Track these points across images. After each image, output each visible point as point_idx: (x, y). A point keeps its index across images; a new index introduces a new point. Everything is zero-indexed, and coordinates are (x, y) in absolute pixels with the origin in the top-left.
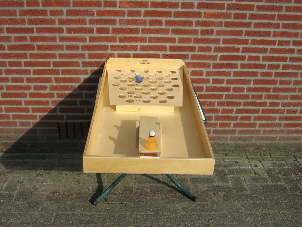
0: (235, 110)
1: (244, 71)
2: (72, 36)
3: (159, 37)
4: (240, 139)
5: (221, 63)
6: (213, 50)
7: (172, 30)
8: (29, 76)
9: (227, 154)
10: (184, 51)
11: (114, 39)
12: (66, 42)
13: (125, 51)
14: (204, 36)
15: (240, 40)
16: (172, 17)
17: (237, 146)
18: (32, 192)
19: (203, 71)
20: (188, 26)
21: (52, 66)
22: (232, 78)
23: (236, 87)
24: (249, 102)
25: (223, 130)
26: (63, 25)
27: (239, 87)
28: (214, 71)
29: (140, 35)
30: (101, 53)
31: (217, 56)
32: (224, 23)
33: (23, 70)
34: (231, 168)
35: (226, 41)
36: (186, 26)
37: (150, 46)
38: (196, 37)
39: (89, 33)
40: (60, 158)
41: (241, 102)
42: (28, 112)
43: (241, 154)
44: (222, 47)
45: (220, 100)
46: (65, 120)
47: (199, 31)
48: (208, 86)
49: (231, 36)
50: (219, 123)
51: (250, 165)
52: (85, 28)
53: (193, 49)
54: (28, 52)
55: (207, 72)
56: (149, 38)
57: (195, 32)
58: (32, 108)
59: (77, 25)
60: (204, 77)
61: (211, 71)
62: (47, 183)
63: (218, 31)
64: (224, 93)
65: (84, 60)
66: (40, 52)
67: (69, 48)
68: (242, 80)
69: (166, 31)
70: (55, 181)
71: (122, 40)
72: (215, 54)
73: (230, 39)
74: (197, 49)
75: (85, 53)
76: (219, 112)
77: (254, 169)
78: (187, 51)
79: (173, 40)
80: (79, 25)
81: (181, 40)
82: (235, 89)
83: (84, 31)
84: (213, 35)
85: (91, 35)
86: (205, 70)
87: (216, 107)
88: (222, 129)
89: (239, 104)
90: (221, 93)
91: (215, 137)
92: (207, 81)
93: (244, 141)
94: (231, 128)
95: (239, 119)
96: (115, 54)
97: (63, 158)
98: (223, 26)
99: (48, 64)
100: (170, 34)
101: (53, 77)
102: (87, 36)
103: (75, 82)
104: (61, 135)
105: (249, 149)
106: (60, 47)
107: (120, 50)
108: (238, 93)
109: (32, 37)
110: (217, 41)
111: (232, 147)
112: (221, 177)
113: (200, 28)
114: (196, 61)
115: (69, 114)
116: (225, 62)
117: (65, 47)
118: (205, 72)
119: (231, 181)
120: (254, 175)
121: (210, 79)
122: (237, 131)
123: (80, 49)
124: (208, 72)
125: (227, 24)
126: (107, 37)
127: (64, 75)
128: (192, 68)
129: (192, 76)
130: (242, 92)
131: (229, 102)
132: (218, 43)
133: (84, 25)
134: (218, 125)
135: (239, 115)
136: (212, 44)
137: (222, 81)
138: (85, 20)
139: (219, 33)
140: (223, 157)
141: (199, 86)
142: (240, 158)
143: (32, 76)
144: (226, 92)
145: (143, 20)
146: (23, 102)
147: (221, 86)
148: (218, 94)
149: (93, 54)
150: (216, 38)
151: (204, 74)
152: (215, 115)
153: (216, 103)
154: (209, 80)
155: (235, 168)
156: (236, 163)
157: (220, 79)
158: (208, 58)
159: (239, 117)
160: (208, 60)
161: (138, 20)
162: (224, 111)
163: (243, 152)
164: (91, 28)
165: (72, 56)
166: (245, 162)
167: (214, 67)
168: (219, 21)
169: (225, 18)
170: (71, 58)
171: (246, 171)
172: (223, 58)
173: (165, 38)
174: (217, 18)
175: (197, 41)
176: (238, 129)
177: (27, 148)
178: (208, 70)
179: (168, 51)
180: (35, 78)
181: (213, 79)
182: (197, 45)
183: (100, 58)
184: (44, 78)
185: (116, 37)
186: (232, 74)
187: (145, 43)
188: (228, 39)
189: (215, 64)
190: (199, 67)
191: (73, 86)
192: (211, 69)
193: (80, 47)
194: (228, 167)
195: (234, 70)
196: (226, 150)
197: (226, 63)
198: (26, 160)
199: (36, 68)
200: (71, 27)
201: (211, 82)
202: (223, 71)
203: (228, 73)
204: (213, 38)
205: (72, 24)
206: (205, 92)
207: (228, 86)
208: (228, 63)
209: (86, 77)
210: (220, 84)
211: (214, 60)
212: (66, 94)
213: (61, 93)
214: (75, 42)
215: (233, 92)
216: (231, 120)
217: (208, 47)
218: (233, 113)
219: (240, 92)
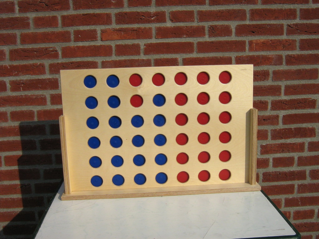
0: (316, 211)
2: (21, 96)
5: (286, 129)
6: (269, 106)
12: (11, 106)
16: (195, 53)
22: (306, 154)
23: (315, 170)
26: (4, 76)
28: (275, 145)
31: (277, 117)
32: (284, 58)
35: (292, 90)
39: (51, 89)
44: (286, 101)
45: (290, 196)
48: (267, 173)
49: (298, 80)
52: (43, 79)
59: (30, 76)
61: (269, 145)
63: (275, 73)
64: (296, 183)
65: (43, 138)
67: (16, 116)
72: (274, 113)
73: (298, 86)
75: (44, 125)
80: (32, 75)
82: (314, 175)
83: (41, 86)
84: (268, 79)
85: (54, 92)
90: (290, 183)
98: (284, 63)
102: (48, 93)
103: (29, 179)
110: (275, 90)
116: (293, 126)
117: (9, 115)
123: (36, 118)
124: (263, 146)
125: (291, 60)
127: (10, 166)
131: (305, 198)
132: (277, 93)
133: (41, 74)
136: (267, 95)
137: (289, 162)
138: (42, 66)
139: (278, 75)
144: (298, 180)
145: (143, 60)
147: (289, 170)
148: (284, 185)
150: (273, 86)
153: (283, 201)
154: (267, 160)
157: (286, 158)
158: (263, 121)
160: (263, 124)
161: (136, 60)
162: (298, 215)
164: (54, 79)
167: (274, 137)
168: (277, 55)
169: (285, 50)
172: (288, 119)
174: (273, 50)
178: (264, 143)
181: (274, 159)
186: (306, 146)
188: (294, 85)
189: (275, 131)
191: (25, 186)
192: (269, 141)
193: (36, 113)
195: (309, 140)
197: (295, 128)
200: (19, 80)
201: (271, 164)
202: (291, 144)
203: (300, 146)
204: (267, 85)
205: (20, 73)
206: (262, 182)
207: (302, 169)
208: (298, 128)
209: (48, 168)
210: (288, 168)
211: (272, 124)
212: (14, 199)
213: (6, 198)
214: (26, 105)
215: (311, 179)
216: (312, 231)
217: (261, 102)
218: (314, 218)
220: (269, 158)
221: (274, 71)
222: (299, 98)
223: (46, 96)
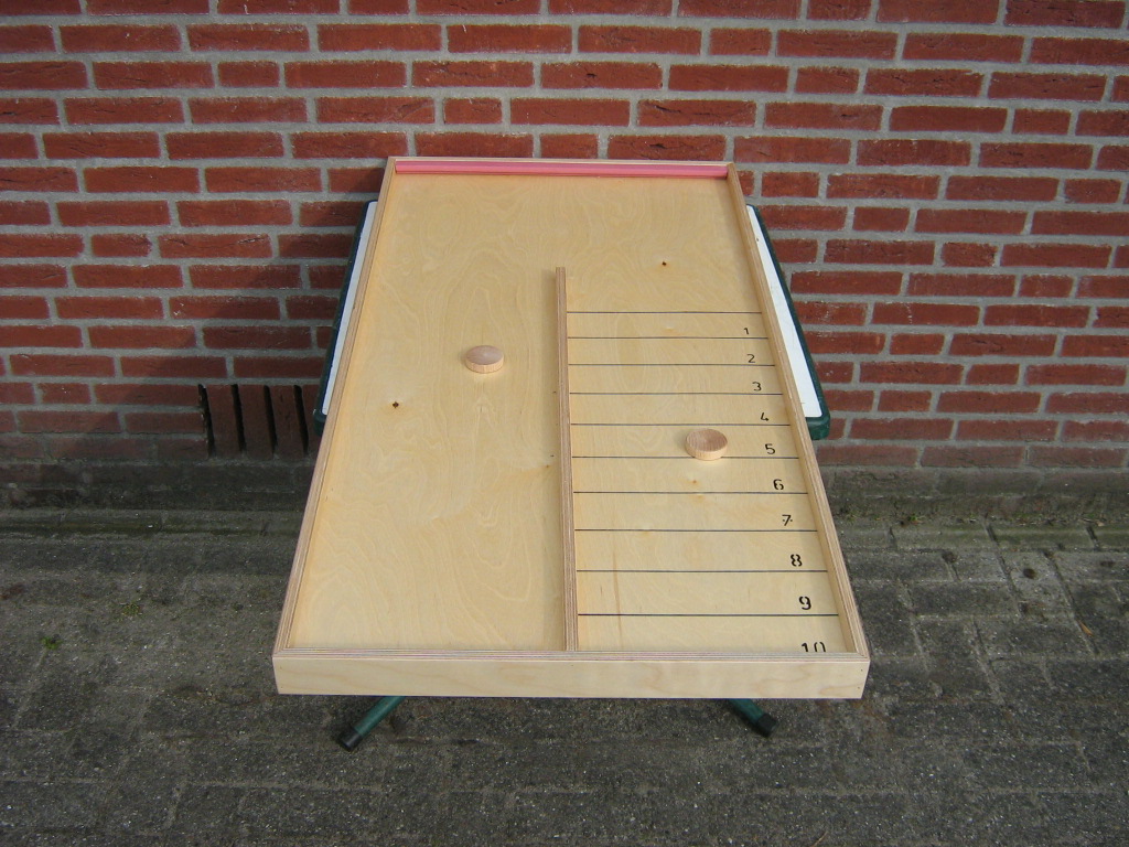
0: (949, 338)
1: (996, 175)
2: (246, 25)
3: (625, 29)
4: (964, 457)
5: (897, 141)
6: (862, 83)
8: (68, 197)
9: (909, 519)
10: (735, 87)
11: (426, 38)
12: (221, 48)
13: (475, 89)
14: (823, 21)
15: (982, 39)
17: (951, 486)
18: (92, 686)
19: (815, 175)
21: (164, 152)
22: (940, 203)
23: (958, 244)
24: (1010, 307)
25: (896, 422)
27: (971, 245)
28: (864, 177)
29: (543, 19)
30: (373, 99)
31: (878, 110)
33: (41, 170)
34: (923, 582)
35: (924, 46)
37: (584, 66)
38: (787, 25)
39: (319, 12)
40: (216, 532)
41: (978, 309)
42: (77, 343)
43: (967, 520)
44: (904, 72)
45: (889, 300)
46: (231, 378)
48: (837, 241)
49: (944, 22)
50: (877, 394)
51: (1004, 568)
53: (773, 80)
54: (59, 96)
55: (832, 179)
56: (583, 30)
58: (89, 329)
60: (821, 200)
61: (851, 176)
62: (155, 644)
63: (885, 1)
64: (907, 270)
65: (299, 129)
66: (111, 94)
67: (232, 74)
68: (984, 213)
69: (657, 2)
70: (189, 638)
71: (461, 39)
72: (872, 100)
73: (941, 38)
74: (793, 79)
75: (302, 99)
76: (881, 347)
77: (1022, 588)
78: (749, 89)
79: (686, 41)
81: (724, 42)
82: (954, 254)
83: (294, 3)
84: (865, 17)
85: (326, 20)
86: (824, 171)
87: (868, 327)
88: (890, 416)
89: (968, 315)
90: (891, 268)
91: (858, 448)
92: (833, 219)
93: (981, 466)
94: (932, 413)
95: (964, 378)
96: (432, 101)
97: (226, 532)
99: (147, 146)
100: (674, 14)
101: (172, 199)
102: (311, 23)
103: (266, 223)
104: (216, 436)
105: (1001, 500)
106: (196, 74)
107: (457, 83)
108: (966, 271)
109: (73, 28)
110: (881, 45)
111: (929, 488)
112: (882, 622)
114: (788, 131)
115: (247, 353)
116: (914, 136)
117: (215, 71)
118: (826, 177)
119: (923, 642)
120: (1018, 615)
122: (955, 427)
123: (282, 81)
124: (837, 178)
126: (397, 28)
127: (219, 191)
128: (768, 162)
129: (769, 196)
130: (983, 266)
131: (925, 306)
132: (885, 53)
134: (876, 401)
135: (967, 362)
136: (858, 56)
137: (896, 220)
139: (892, 8)
140: (891, 533)
141: (798, 240)
142: (962, 536)
143: (83, 196)
144: (913, 263)
146: (51, 305)
147: (892, 239)
148: (877, 273)
149: (337, 100)
150: (876, 34)
151: (820, 187)
152: (865, 360)
153: (871, 309)
154: (840, 212)
155: (941, 581)
156: (947, 560)
157: (888, 210)
158: (841, 119)
159: (967, 368)
160: (840, 126)
162: (902, 343)
163: (975, 510)
165: (247, 111)
166: (982, 554)
167: (864, 159)
170: (246, 121)
171: (986, 599)
172: (903, 118)
173: (652, 31)
175: (792, 43)
176: (956, 418)
177: (81, 490)
178: (839, 171)
179: (665, 88)
180: (96, 203)
181: (859, 211)
182: (794, 64)
183: (369, 121)
184: (133, 203)
185: (437, 28)
186: (943, 186)
187: (563, 55)
188: (931, 34)
189: (868, 143)
190: (798, 159)
191: (257, 239)
192: (852, 168)
193: (282, 70)
194: (909, 576)
195: (951, 171)
196: (905, 502)
197: (919, 142)
198: (74, 540)
199: (99, 163)
201: (850, 221)
202: (905, 177)
203: (926, 184)
204: (862, 30)
206: (822, 262)
207: (925, 239)
208: (927, 141)
209: (311, 201)
210: (890, 233)
211: (864, 126)
212: (228, 269)
213: (209, 267)
214: (258, 49)
215: (943, 264)
216: (932, 383)
217: (841, 73)
218: (941, 353)
219: (973, 265)
220: (846, 208)
222: (938, 67)
223: (308, 29)
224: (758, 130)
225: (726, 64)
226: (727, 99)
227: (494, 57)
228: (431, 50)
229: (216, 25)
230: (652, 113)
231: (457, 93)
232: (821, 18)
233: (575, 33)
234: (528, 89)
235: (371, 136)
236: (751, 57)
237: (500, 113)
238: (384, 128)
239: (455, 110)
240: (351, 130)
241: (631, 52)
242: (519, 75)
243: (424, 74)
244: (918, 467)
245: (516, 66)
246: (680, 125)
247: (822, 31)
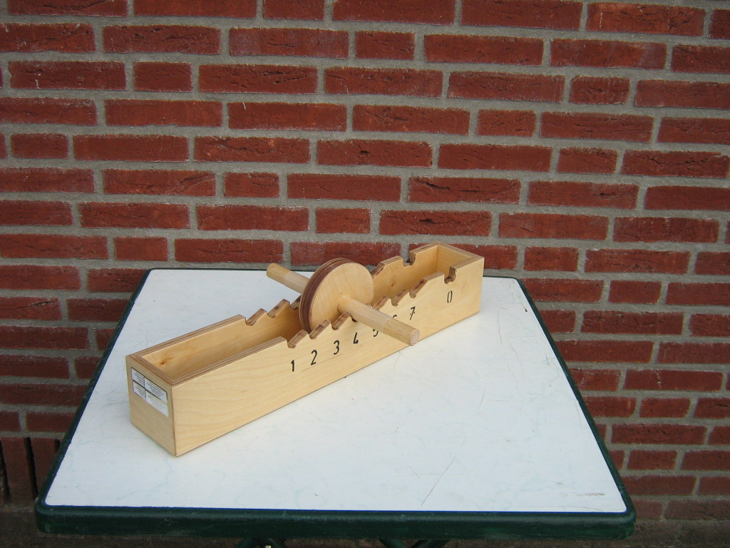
0: (694, 402)
2: (37, 99)
3: (397, 108)
4: (705, 511)
5: (651, 219)
6: (619, 164)
7: (455, 78)
10: (501, 166)
11: (208, 115)
12: (14, 121)
13: (254, 164)
14: (585, 105)
16: (455, 24)
17: (692, 536)
19: (574, 250)
20: (521, 62)
22: (690, 278)
23: (705, 316)
25: (644, 479)
27: (717, 316)
28: (620, 252)
29: (320, 98)
30: (156, 172)
31: (634, 189)
32: (669, 52)
35: (678, 129)
36: (512, 62)
37: (358, 143)
38: (550, 108)
39: (107, 88)
41: (720, 375)
44: (659, 154)
45: (640, 367)
46: (24, 432)
47: (568, 85)
48: (593, 312)
49: (696, 107)
50: (627, 453)
52: (88, 63)
53: (537, 159)
55: (590, 254)
56: (357, 109)
57: (550, 89)
59: (57, 53)
60: (580, 274)
61: (608, 251)
63: (642, 86)
64: (658, 340)
65: (86, 199)
67: (24, 146)
69: (428, 83)
71: (241, 116)
72: (628, 180)
73: (693, 122)
74: (555, 158)
75: (90, 170)
76: (632, 411)
78: (514, 168)
79: (456, 121)
80: (62, 51)
81: (491, 123)
82: (700, 325)
83: (83, 79)
84: (623, 101)
85: (113, 95)
86: (582, 247)
87: (620, 393)
88: (638, 474)
89: (712, 381)
90: (642, 338)
93: (720, 518)
94: (676, 471)
95: (706, 439)
96: (213, 175)
98: (668, 65)
100: (444, 96)
102: (99, 98)
103: (56, 287)
104: (10, 484)
107: (236, 158)
108: (711, 340)
110: (638, 128)
111: (672, 539)
113: (569, 73)
114: (550, 209)
115: (39, 409)
116: (667, 214)
117: (8, 143)
118: (585, 253)
121: (602, 282)
122: (697, 483)
123: (71, 153)
124: (595, 253)
125: (684, 59)
126: (180, 105)
127: (11, 256)
128: (530, 238)
129: (530, 269)
131: (673, 373)
132: (642, 136)
133: (84, 50)
134: (626, 460)
135: (710, 424)
136: (616, 138)
137: (647, 292)
138: (88, 31)
139: (648, 93)
141: (558, 311)
144: (663, 333)
145: (330, 33)
147: (644, 311)
148: (630, 342)
149: (122, 172)
150: (633, 117)
151: (579, 262)
152: (617, 423)
153: (623, 376)
154: (597, 285)
157: (642, 284)
158: (599, 197)
159: (710, 430)
160: (599, 204)
161: (312, 31)
162: (652, 408)
164: (114, 64)
165: (37, 181)
167: (620, 236)
168: (652, 44)
169: (676, 33)
170: (36, 190)
172: (658, 197)
173: (423, 111)
174: (645, 30)
175: (555, 125)
176: (698, 474)
178: (596, 247)
179: (434, 166)
181: (614, 284)
182: (557, 145)
183: (153, 193)
185: (219, 105)
186: (692, 262)
187: (338, 133)
188: (684, 119)
189: (625, 220)
190: (559, 235)
191: (47, 302)
192: (609, 244)
193: (71, 143)
195: (700, 247)
197: (672, 220)
200: (31, 62)
201: (605, 294)
202: (658, 253)
203: (677, 260)
204: (621, 114)
205: (34, 46)
206: (579, 332)
207: (675, 311)
208: (679, 219)
209: (98, 268)
210: (643, 305)
211: (621, 204)
212: (20, 330)
214: (48, 122)
215: (691, 333)
216: (678, 443)
217: (600, 153)
218: (687, 416)
219: (718, 335)
220: (602, 281)
221: (640, 82)
222: (691, 150)
223: (96, 104)
224: (522, 207)
225: (492, 144)
226: (493, 177)
227: (272, 134)
228: (212, 126)
229: (9, 98)
230: (423, 189)
231: (237, 168)
232: (582, 101)
233: (350, 112)
234: (304, 165)
235: (154, 207)
236: (516, 138)
237: (277, 187)
238: (166, 200)
239: (235, 184)
240: (136, 201)
241: (403, 131)
242: (296, 151)
243: (206, 149)
244: (662, 519)
245: (293, 143)
246: (448, 202)
247: (583, 114)
